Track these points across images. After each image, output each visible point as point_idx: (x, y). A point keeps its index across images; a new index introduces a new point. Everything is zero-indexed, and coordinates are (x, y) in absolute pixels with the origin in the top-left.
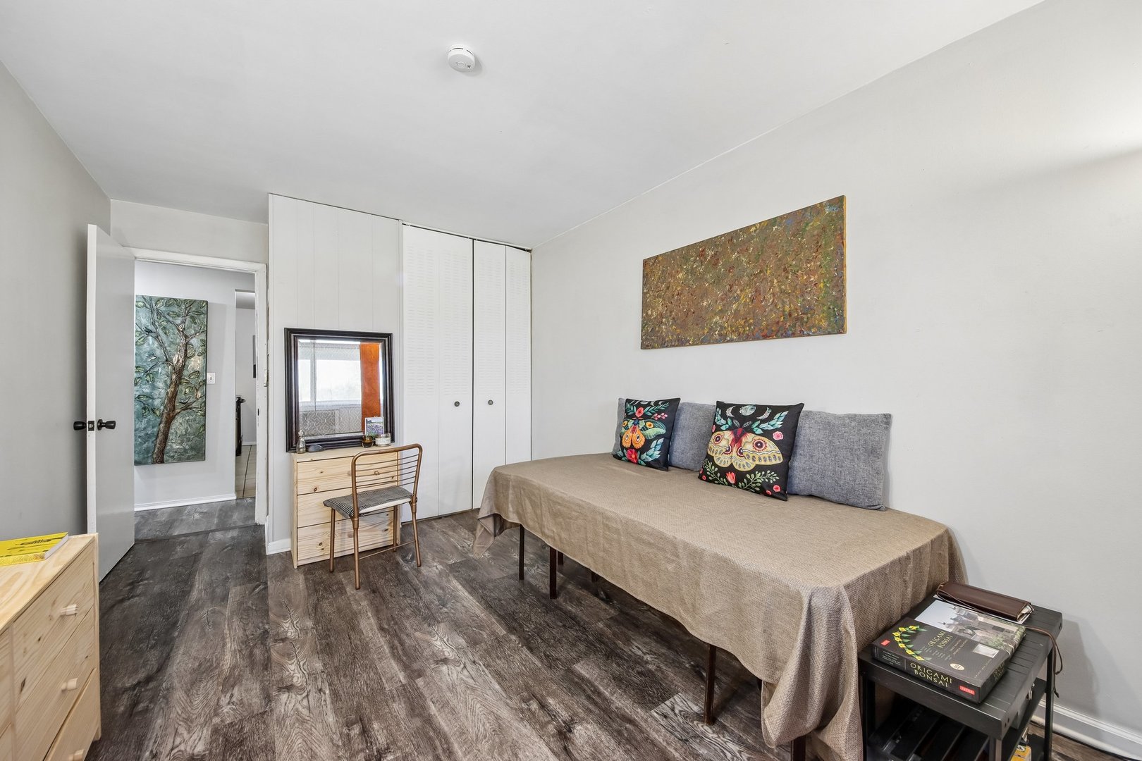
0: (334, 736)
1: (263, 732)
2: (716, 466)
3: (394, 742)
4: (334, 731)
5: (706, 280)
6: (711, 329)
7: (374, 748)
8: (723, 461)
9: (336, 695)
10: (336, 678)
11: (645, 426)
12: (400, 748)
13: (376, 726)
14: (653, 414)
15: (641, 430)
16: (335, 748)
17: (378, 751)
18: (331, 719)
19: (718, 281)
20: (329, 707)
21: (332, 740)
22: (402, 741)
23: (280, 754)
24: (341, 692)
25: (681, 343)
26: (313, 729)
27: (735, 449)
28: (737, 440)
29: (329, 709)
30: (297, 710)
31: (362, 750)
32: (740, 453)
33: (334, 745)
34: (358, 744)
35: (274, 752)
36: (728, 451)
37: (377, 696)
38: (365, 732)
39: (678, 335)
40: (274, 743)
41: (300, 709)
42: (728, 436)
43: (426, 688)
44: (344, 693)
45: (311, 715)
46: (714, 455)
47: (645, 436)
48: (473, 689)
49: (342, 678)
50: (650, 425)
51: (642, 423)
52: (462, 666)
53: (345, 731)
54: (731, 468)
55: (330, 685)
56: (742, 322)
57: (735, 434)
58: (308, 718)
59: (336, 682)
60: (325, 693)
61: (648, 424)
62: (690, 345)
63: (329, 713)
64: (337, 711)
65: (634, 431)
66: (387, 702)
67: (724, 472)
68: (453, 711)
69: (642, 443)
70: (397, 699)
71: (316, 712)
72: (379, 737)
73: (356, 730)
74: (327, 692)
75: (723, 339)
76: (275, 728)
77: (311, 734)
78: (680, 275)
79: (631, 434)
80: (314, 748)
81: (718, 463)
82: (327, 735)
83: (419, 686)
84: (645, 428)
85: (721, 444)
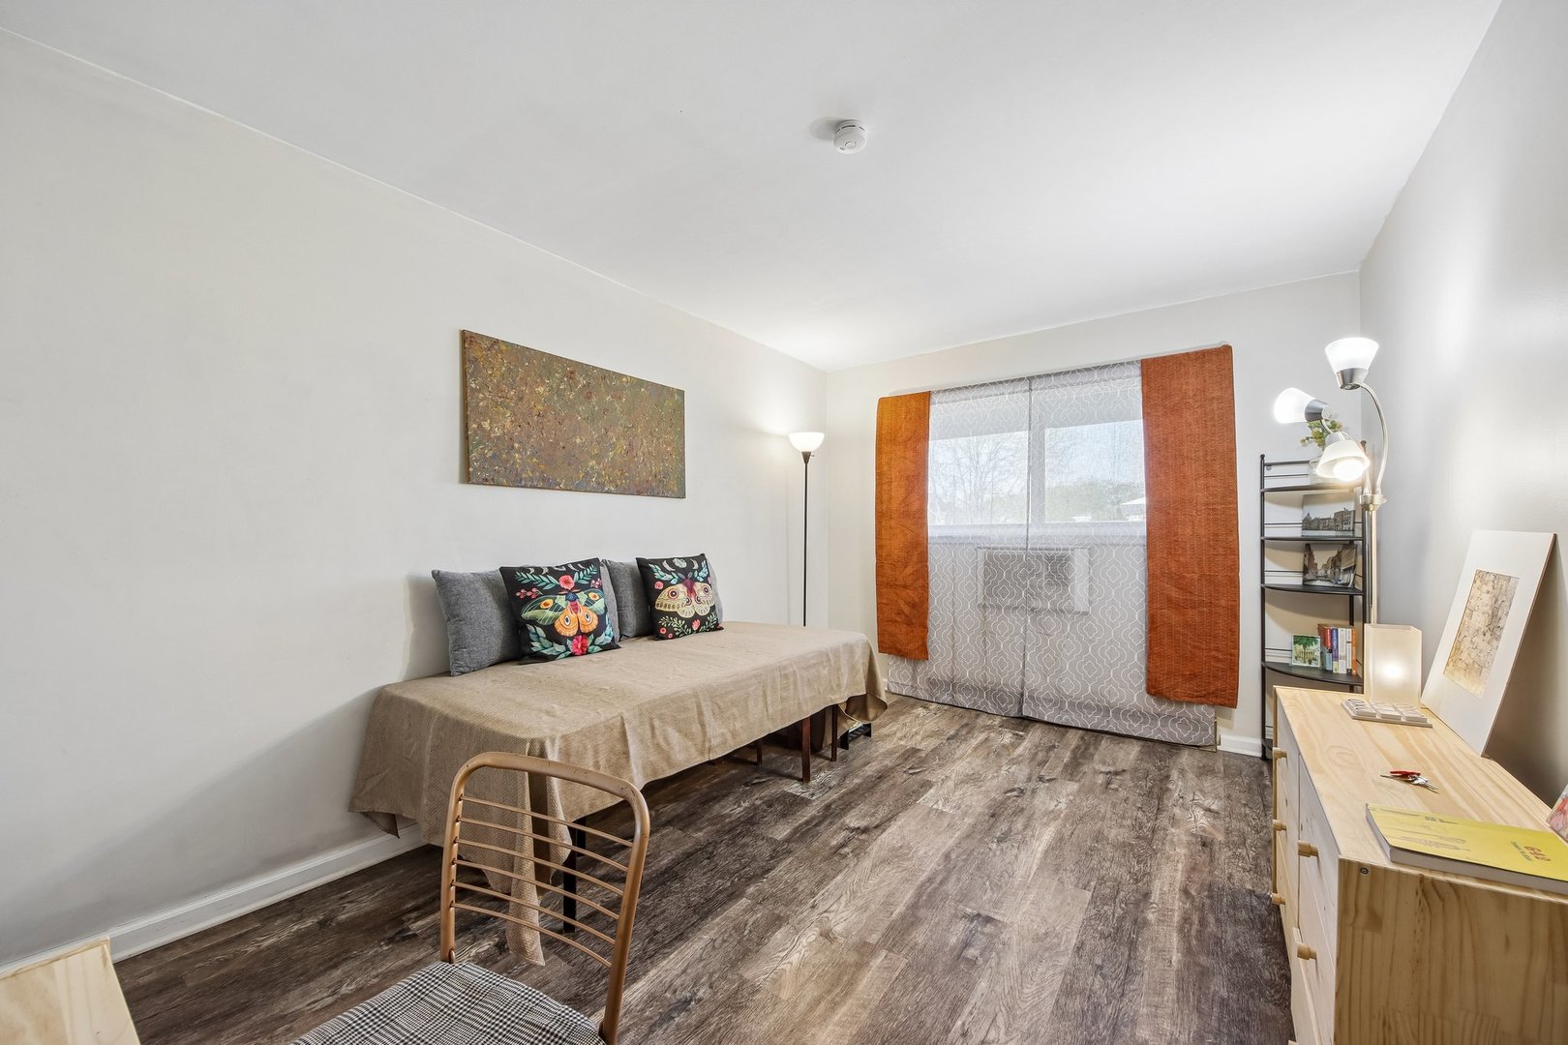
0: (993, 965)
1: (1058, 1038)
2: (682, 619)
3: (955, 916)
4: (990, 970)
5: (578, 411)
6: (587, 474)
7: (972, 926)
8: (687, 612)
9: (954, 1012)
10: (933, 1034)
11: (589, 598)
12: (956, 909)
13: (953, 940)
14: (590, 581)
15: (585, 605)
16: (1001, 954)
17: (972, 922)
18: (983, 985)
19: (592, 418)
20: (973, 1002)
21: (998, 964)
22: (949, 911)
23: (1052, 994)
24: (947, 1007)
25: (549, 484)
26: (1007, 992)
27: (693, 599)
28: (691, 590)
29: (975, 999)
30: (1006, 1034)
31: (983, 933)
32: (698, 601)
33: (999, 958)
34: (980, 941)
35: (1057, 1002)
36: (689, 602)
37: (921, 967)
38: (967, 945)
39: (543, 472)
40: (1052, 1012)
41: (1003, 1030)
42: (681, 589)
43: (878, 929)
44: (945, 1003)
45: (998, 1008)
46: (675, 610)
47: (595, 612)
48: (853, 893)
49: (928, 1025)
50: (595, 597)
51: (582, 597)
52: (825, 915)
53: (980, 961)
54: (696, 616)
55: (948, 1031)
56: (619, 474)
57: (686, 585)
58: (1003, 1009)
59: (939, 1027)
60: (963, 1024)
61: (591, 595)
62: (561, 489)
63: (979, 993)
64: (970, 987)
65: (575, 609)
66: (922, 951)
67: (689, 622)
68: (891, 895)
69: (596, 622)
70: (911, 944)
71: (989, 1009)
72: (961, 929)
73: (971, 952)
74: (959, 1023)
75: (600, 489)
76: (1043, 1030)
77: (1011, 988)
78: (541, 389)
79: (572, 616)
80: (1018, 971)
81: (683, 616)
82: (998, 973)
83: (880, 936)
84: (589, 603)
85: (680, 597)
